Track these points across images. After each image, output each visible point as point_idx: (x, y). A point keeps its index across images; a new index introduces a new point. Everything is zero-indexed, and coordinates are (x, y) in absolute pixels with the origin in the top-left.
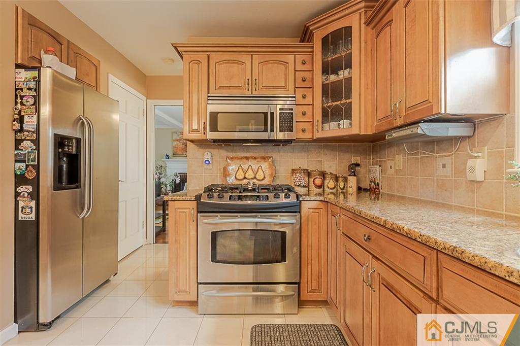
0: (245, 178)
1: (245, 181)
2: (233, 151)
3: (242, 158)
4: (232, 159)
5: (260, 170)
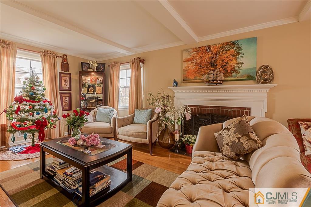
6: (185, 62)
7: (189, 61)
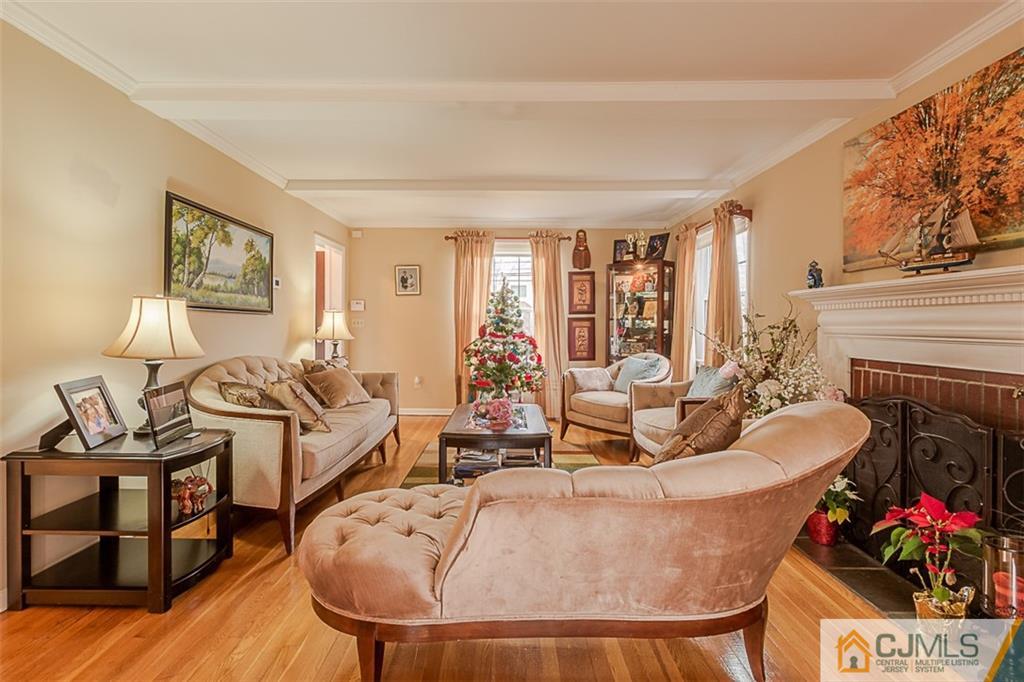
6: (850, 187)
7: (861, 183)
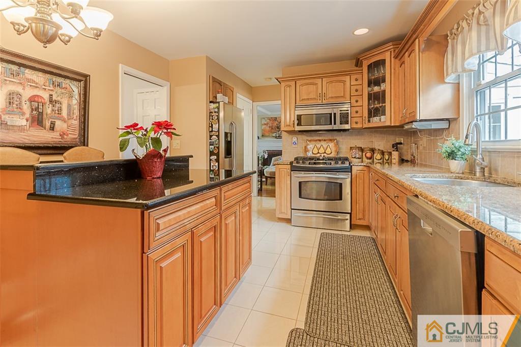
0: (318, 153)
1: (319, 155)
2: (311, 136)
3: (316, 140)
4: (310, 141)
5: (328, 148)
6: (263, 125)
